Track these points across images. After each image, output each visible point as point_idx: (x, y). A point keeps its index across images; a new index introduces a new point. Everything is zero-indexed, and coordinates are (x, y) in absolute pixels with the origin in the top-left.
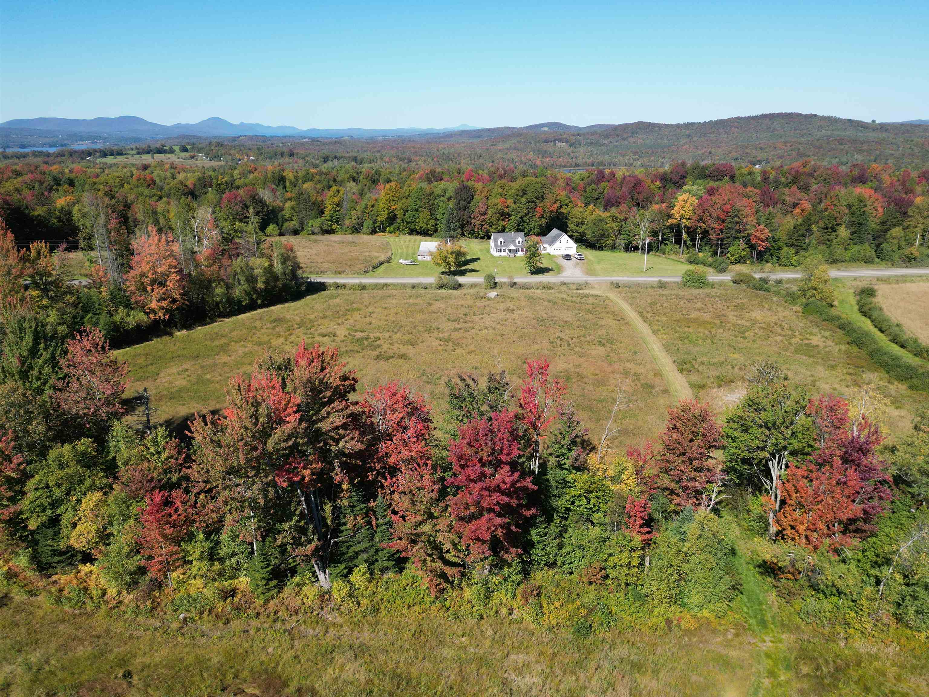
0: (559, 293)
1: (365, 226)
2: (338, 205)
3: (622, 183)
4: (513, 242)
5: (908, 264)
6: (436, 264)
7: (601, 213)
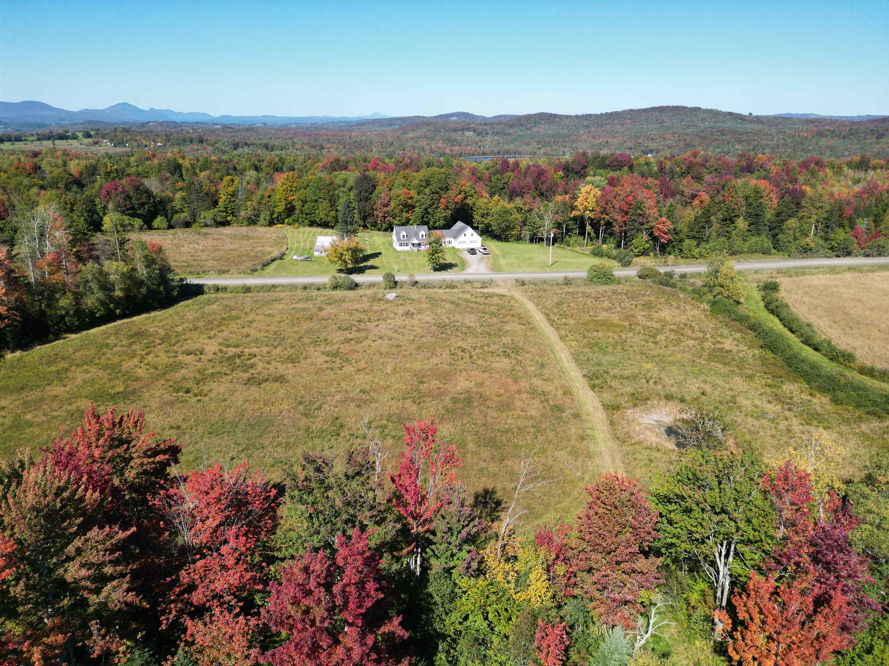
0: (463, 292)
1: (262, 217)
2: (233, 196)
3: (526, 173)
4: (416, 235)
5: (805, 255)
6: (332, 262)
7: (506, 204)
